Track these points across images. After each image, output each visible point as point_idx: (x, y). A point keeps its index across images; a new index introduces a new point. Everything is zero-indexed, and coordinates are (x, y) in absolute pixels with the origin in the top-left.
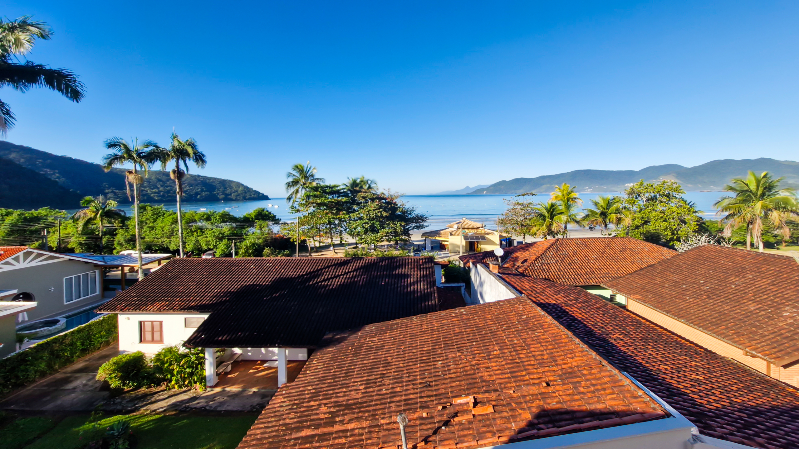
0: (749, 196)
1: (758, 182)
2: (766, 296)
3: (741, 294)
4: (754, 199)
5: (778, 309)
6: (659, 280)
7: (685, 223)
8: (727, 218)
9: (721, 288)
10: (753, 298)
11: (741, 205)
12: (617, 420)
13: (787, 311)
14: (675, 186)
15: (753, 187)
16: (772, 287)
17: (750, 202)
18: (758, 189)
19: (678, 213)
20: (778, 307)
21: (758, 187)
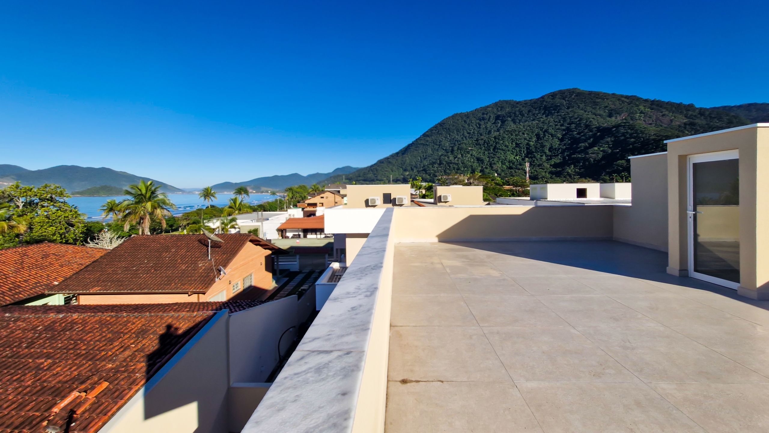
0: (142, 198)
1: (147, 188)
2: (187, 259)
3: (174, 262)
4: (144, 200)
5: (196, 264)
6: (110, 271)
7: (72, 226)
8: (125, 217)
9: (160, 262)
10: (181, 262)
11: (137, 205)
12: (196, 329)
13: (200, 264)
14: (59, 190)
15: (144, 191)
16: (188, 253)
17: (142, 203)
18: (146, 193)
19: (65, 217)
20: (195, 263)
21: (147, 191)
